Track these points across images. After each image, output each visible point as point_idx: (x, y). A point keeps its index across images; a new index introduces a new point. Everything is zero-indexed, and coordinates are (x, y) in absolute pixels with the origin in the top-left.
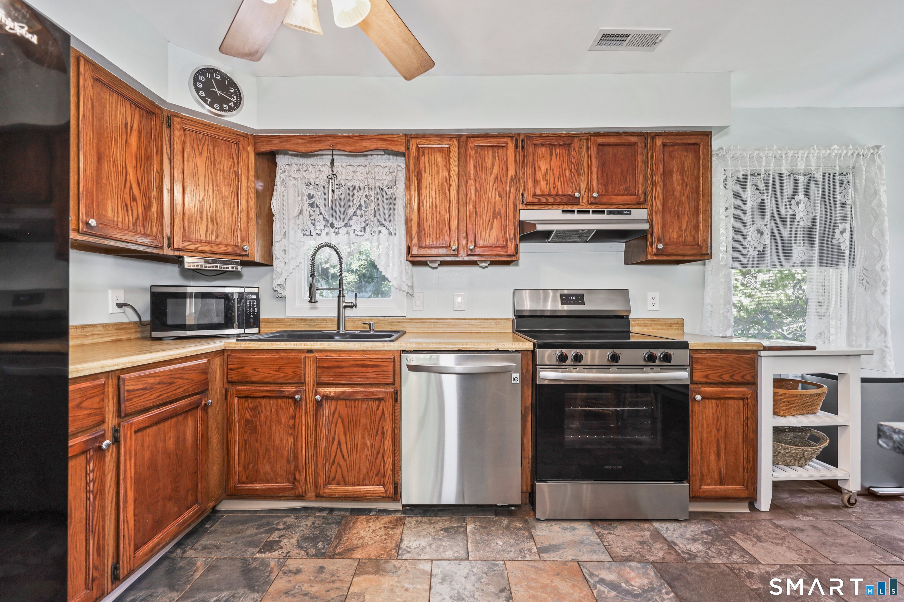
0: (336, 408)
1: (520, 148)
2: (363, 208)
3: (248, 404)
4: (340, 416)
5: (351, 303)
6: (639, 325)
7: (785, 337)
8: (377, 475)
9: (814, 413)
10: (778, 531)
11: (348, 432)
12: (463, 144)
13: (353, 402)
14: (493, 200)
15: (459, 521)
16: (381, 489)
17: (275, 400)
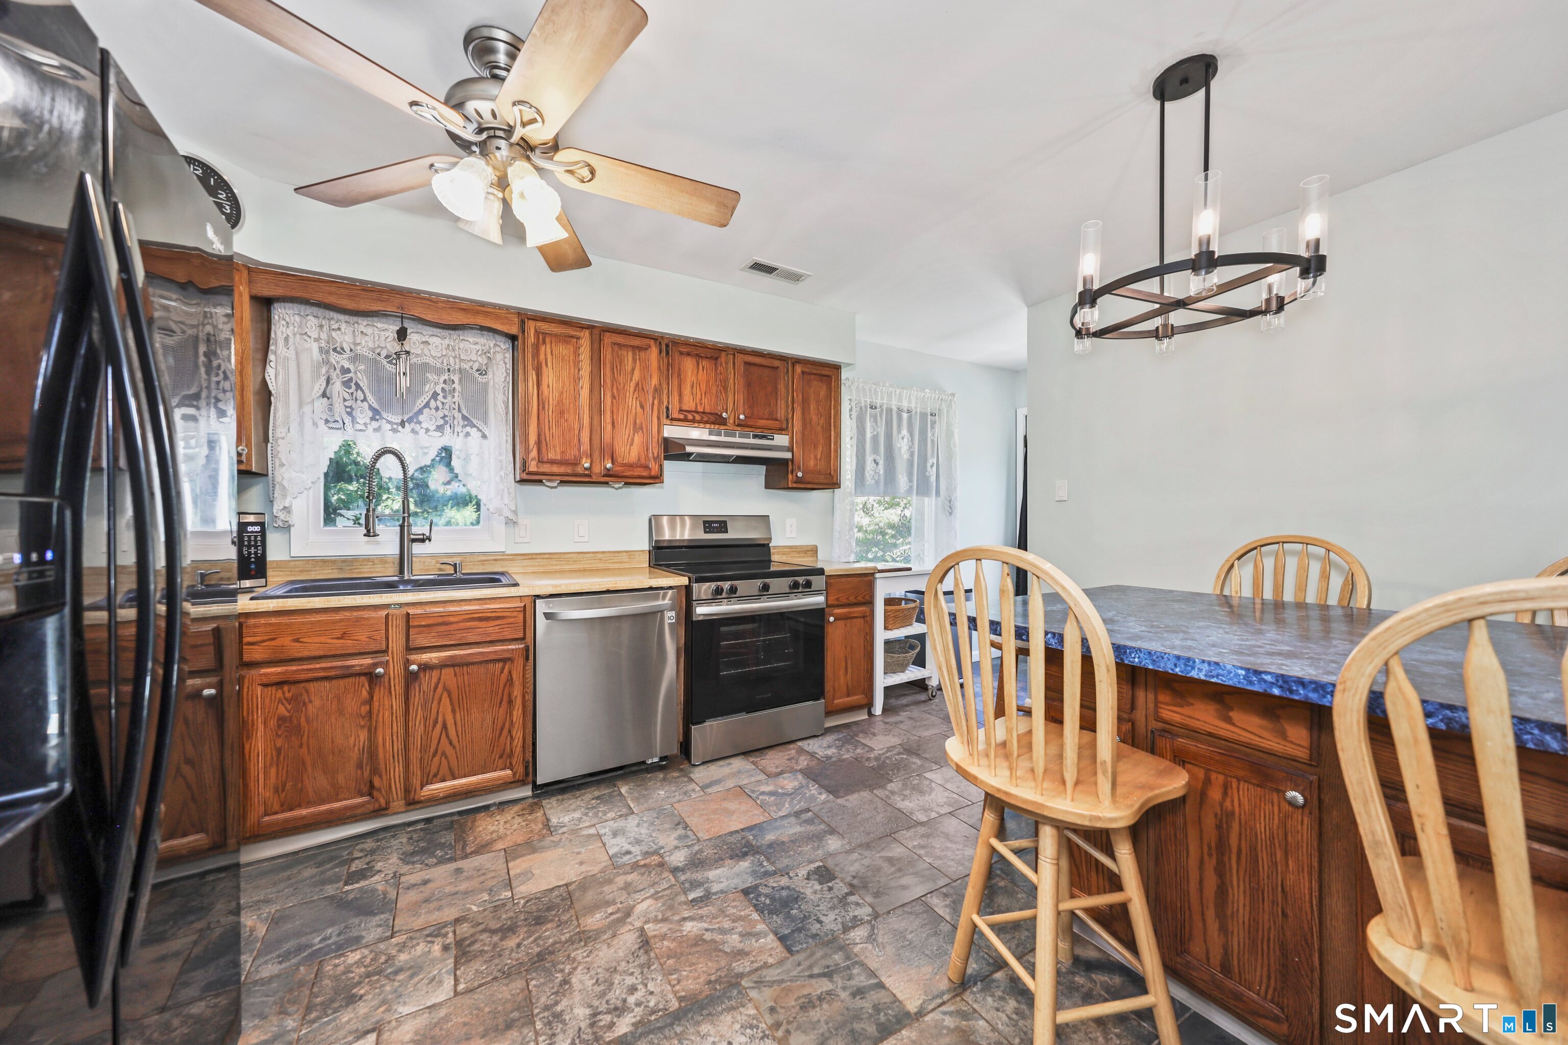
0: (440, 679)
1: (664, 353)
2: (440, 397)
3: (284, 693)
4: (445, 689)
5: (423, 535)
6: (778, 553)
7: (894, 560)
8: (501, 757)
9: (911, 625)
10: (887, 726)
11: (457, 709)
12: (596, 337)
13: (465, 668)
14: (634, 411)
15: (608, 787)
16: (509, 772)
17: (334, 682)
